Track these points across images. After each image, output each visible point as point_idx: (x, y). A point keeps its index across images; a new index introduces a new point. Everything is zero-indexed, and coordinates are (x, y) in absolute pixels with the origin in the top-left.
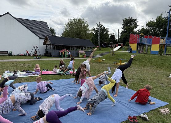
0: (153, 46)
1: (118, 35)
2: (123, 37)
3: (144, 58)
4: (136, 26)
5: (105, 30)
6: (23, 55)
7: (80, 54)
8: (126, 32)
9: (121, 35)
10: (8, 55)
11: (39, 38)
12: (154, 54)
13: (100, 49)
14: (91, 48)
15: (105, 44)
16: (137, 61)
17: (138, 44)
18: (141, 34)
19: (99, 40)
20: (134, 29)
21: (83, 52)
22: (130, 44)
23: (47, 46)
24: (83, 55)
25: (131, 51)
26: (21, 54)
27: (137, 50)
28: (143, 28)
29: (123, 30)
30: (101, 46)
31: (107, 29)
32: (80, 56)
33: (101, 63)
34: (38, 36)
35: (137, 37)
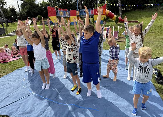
13: (7, 26)
19: (2, 14)
20: (35, 2)
22: (49, 17)
28: (44, 1)
29: (23, 3)
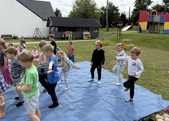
0: (166, 23)
1: (129, 14)
2: (134, 16)
3: (154, 38)
4: (150, 3)
5: (115, 9)
6: (27, 38)
7: (84, 35)
8: (138, 10)
9: (133, 14)
10: (12, 39)
11: (42, 20)
12: (166, 34)
13: (108, 30)
14: (98, 29)
15: (114, 24)
16: (145, 42)
17: (149, 23)
18: (152, 11)
19: (107, 20)
20: (148, 6)
21: (88, 33)
22: (139, 23)
23: (50, 29)
24: (88, 37)
25: (140, 30)
26: (25, 37)
27: (147, 29)
29: (135, 8)
30: (110, 27)
31: (117, 7)
32: (85, 37)
33: (105, 46)
34: (41, 18)
35: (148, 13)
